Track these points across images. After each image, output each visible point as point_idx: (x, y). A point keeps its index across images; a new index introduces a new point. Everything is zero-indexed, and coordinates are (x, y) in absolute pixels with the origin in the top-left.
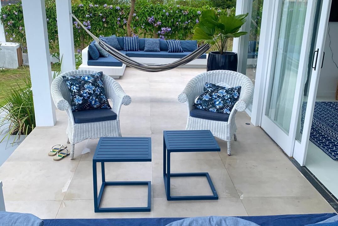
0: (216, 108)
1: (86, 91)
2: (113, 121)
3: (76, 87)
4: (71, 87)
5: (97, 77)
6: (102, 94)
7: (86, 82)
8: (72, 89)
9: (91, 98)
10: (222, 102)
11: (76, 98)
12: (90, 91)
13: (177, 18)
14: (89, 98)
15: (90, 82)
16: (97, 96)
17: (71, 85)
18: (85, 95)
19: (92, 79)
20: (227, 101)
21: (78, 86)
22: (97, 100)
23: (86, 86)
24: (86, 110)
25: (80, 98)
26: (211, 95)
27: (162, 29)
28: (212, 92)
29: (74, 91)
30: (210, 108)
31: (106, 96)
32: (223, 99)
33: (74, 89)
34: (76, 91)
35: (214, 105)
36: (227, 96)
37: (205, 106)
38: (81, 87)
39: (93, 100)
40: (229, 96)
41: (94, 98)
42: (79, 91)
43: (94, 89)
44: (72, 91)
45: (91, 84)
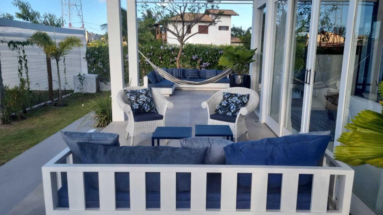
0: (231, 112)
1: (141, 100)
2: (161, 120)
3: (134, 97)
4: (130, 98)
5: (148, 91)
6: (152, 102)
7: (141, 94)
8: (131, 99)
9: (144, 104)
10: (235, 106)
11: (134, 104)
12: (143, 100)
13: (214, 56)
14: (143, 104)
15: (144, 94)
16: (149, 104)
17: (131, 96)
18: (140, 102)
19: (145, 92)
20: (239, 105)
21: (135, 96)
22: (148, 106)
23: (141, 96)
24: (141, 113)
25: (137, 105)
26: (227, 101)
27: (203, 63)
28: (228, 98)
29: (132, 100)
30: (227, 112)
31: (154, 104)
32: (236, 104)
33: (132, 98)
34: (134, 100)
35: (230, 111)
36: (239, 101)
37: (224, 111)
38: (138, 97)
39: (146, 106)
40: (240, 102)
41: (147, 105)
42: (136, 100)
43: (146, 98)
44: (131, 100)
45: (144, 95)
